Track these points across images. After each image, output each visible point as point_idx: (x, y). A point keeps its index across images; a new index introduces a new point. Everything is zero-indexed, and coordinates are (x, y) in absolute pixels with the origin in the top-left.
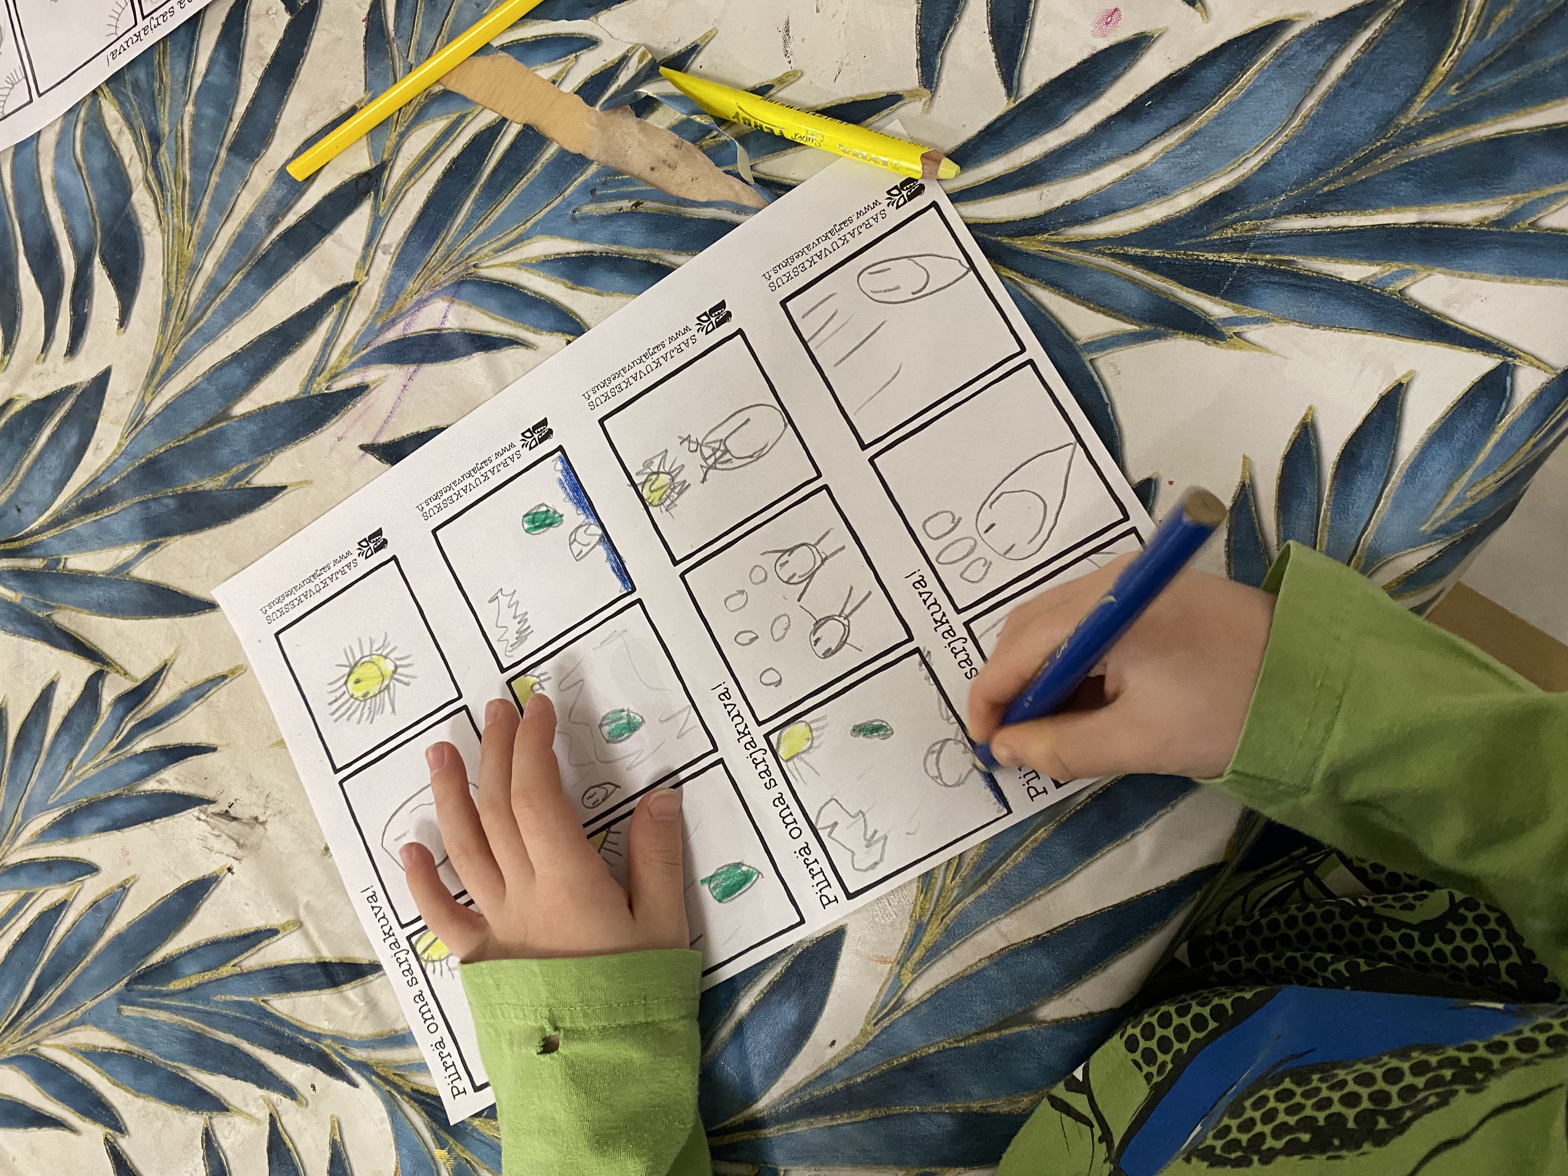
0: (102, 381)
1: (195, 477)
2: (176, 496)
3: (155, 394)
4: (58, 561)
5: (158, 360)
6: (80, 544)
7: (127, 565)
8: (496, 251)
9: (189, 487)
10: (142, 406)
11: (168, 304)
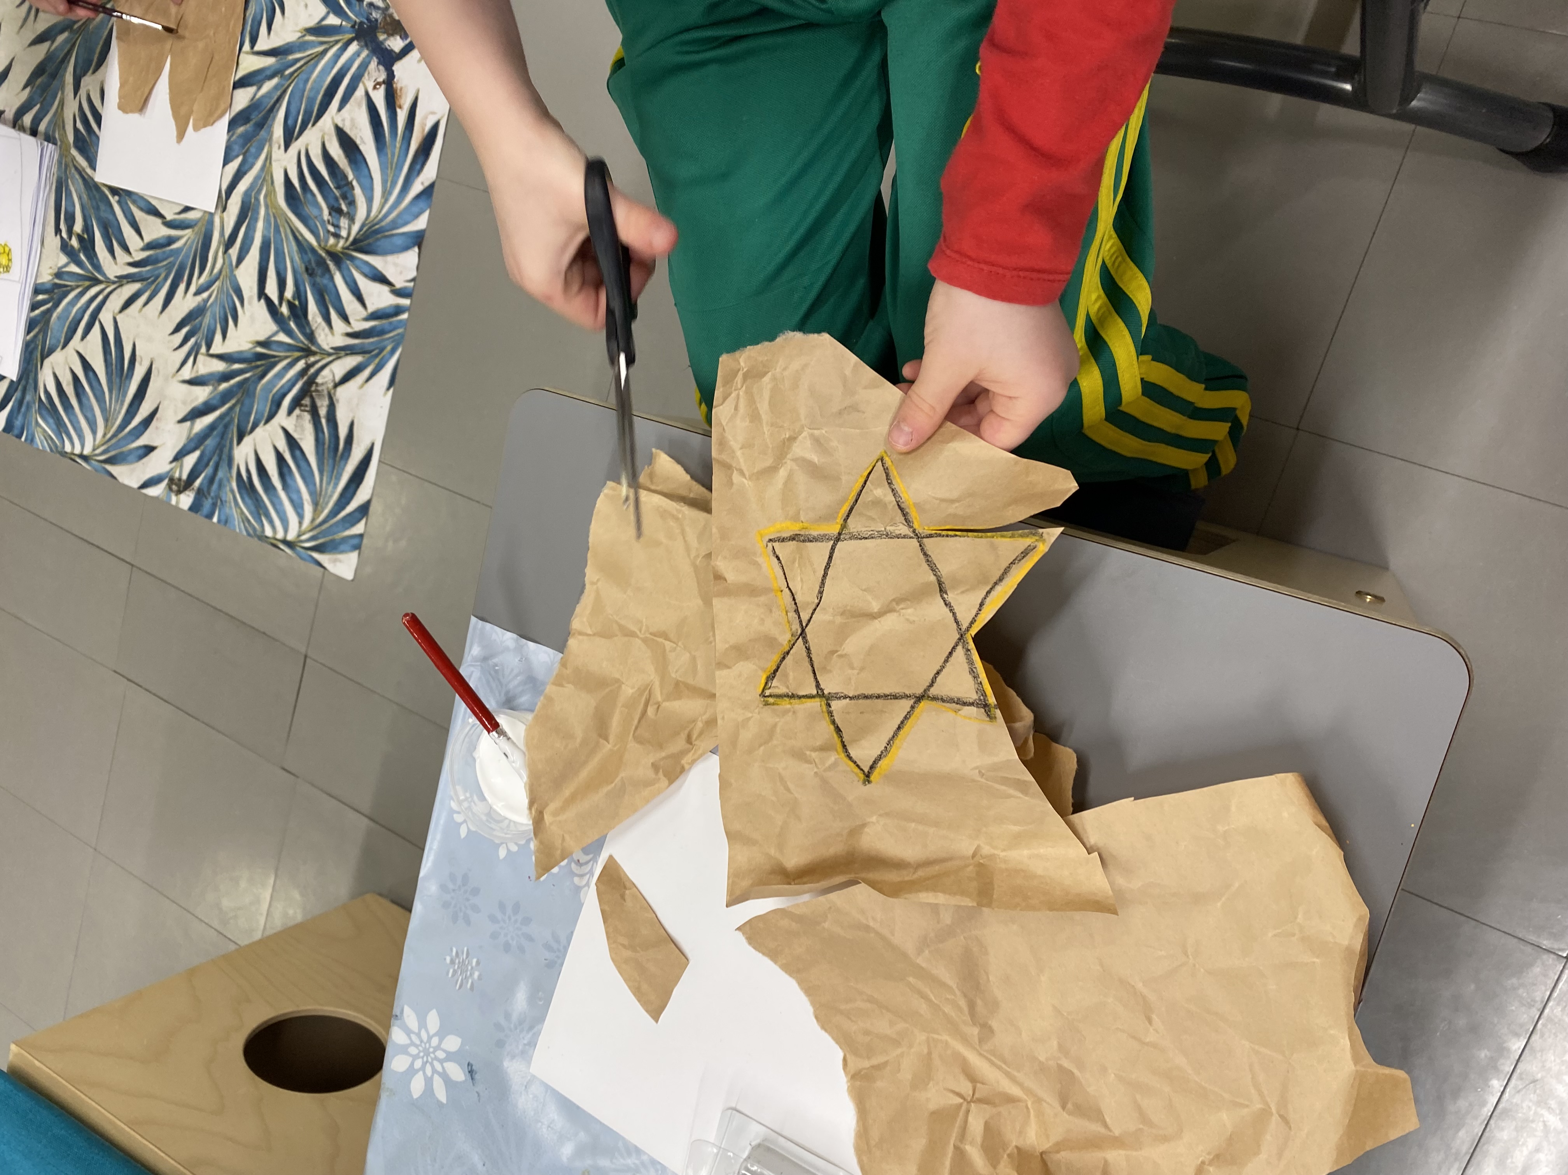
0: (287, 147)
1: (249, 129)
2: (251, 120)
3: (268, 152)
4: (281, 77)
5: (270, 163)
6: (276, 88)
7: (259, 89)
8: (189, 238)
9: (248, 125)
10: (270, 146)
11: (272, 182)
